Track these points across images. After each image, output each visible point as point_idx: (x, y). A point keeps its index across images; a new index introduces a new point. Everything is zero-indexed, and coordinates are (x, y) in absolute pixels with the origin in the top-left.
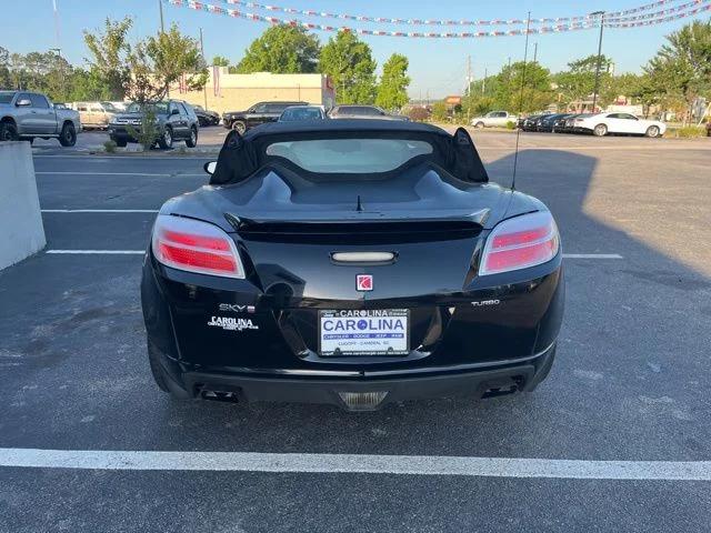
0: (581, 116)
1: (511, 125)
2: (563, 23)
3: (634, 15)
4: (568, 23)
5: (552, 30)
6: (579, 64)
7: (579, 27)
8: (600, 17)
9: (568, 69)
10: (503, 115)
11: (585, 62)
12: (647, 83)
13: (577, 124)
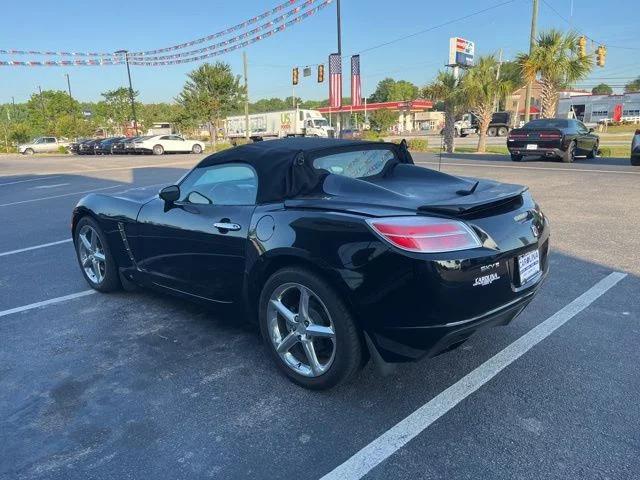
0: (138, 139)
1: (63, 150)
2: (94, 58)
3: (156, 55)
4: (98, 58)
5: (85, 64)
6: (111, 95)
7: (108, 62)
8: (124, 56)
9: (104, 99)
10: (52, 140)
11: (116, 94)
12: (182, 111)
13: (137, 146)
